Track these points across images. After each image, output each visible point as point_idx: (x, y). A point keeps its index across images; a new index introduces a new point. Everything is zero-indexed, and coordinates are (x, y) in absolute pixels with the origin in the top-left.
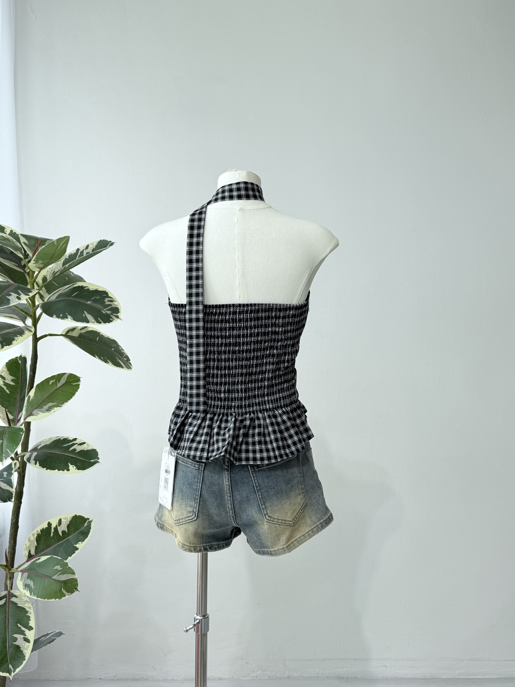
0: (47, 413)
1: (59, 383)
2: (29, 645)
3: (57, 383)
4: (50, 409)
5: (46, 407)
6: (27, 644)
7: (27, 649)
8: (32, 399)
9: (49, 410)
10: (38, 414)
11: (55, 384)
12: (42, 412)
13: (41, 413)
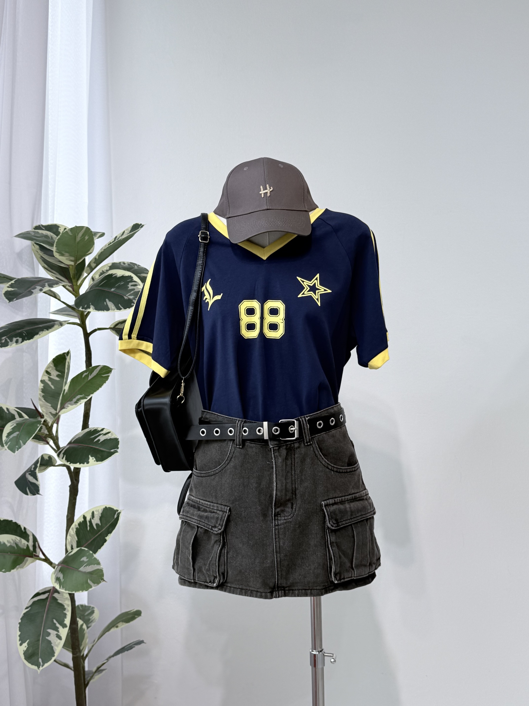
0: (74, 406)
1: (90, 375)
2: (60, 643)
3: (89, 375)
4: (78, 402)
5: (75, 400)
6: (59, 641)
7: (57, 646)
8: (66, 393)
9: (76, 402)
10: (68, 407)
11: (87, 376)
12: (72, 405)
13: (70, 405)
